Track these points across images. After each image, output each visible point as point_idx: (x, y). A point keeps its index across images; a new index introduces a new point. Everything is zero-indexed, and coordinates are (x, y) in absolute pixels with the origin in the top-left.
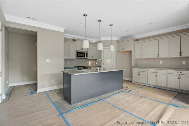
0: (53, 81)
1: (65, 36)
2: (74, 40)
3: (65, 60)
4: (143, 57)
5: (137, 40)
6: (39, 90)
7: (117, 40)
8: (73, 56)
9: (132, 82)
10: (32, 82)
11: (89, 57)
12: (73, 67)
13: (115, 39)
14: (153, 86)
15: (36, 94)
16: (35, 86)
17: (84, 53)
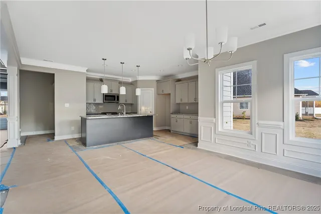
0: (73, 128)
1: (87, 75)
2: (101, 80)
3: (88, 104)
4: (183, 102)
5: (179, 80)
6: (57, 138)
7: (157, 79)
8: (100, 100)
9: (172, 132)
10: (48, 132)
11: (122, 100)
12: (100, 113)
13: (155, 78)
14: (188, 135)
15: (53, 142)
16: (52, 136)
17: (115, 96)
